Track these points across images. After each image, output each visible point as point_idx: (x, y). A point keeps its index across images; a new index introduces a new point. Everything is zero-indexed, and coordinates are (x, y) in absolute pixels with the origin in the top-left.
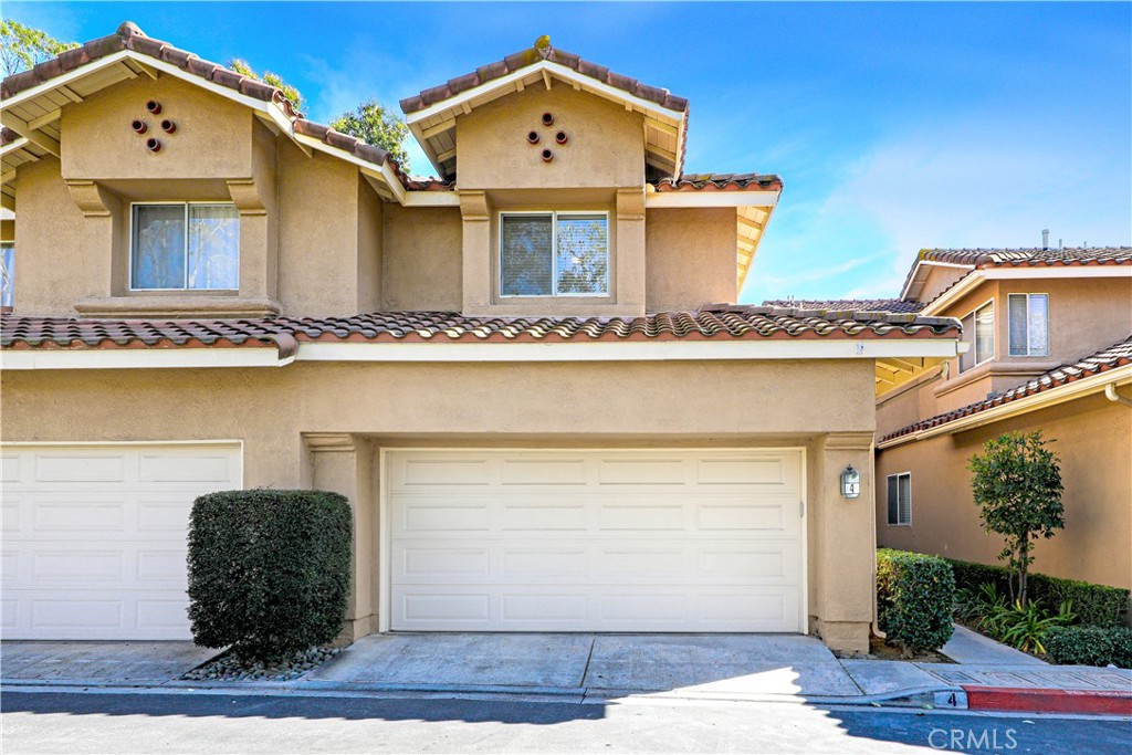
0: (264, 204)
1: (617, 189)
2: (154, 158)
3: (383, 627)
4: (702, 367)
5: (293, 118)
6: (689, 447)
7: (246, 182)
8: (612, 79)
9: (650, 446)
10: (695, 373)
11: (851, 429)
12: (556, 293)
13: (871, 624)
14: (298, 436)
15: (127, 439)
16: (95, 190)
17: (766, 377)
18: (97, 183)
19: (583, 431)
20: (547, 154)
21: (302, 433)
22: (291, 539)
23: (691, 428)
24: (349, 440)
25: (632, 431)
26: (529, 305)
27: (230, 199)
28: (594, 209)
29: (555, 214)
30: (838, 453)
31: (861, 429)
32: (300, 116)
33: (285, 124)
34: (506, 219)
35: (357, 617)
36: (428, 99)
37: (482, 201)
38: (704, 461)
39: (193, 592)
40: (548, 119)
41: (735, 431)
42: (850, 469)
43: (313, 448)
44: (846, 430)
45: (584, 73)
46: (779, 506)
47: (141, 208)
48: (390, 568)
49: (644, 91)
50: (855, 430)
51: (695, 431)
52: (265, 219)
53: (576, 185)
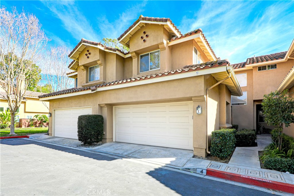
0: (102, 63)
1: (158, 44)
2: (88, 59)
3: (114, 140)
4: (162, 83)
5: (104, 47)
6: (166, 102)
7: (99, 60)
8: (153, 20)
9: (158, 103)
10: (160, 85)
11: (197, 95)
12: (150, 70)
13: (206, 149)
14: (98, 105)
15: (80, 107)
16: (83, 67)
17: (176, 84)
18: (83, 65)
19: (139, 101)
20: (144, 40)
21: (99, 104)
22: (88, 123)
23: (159, 98)
24: (105, 105)
25: (147, 100)
26: (145, 74)
27: (98, 64)
28: (157, 50)
29: (149, 53)
30: (197, 102)
31: (200, 95)
32: (105, 46)
33: (102, 48)
34: (141, 56)
35: (107, 138)
36: (122, 36)
37: (134, 54)
38: (170, 106)
39: (78, 132)
40: (144, 33)
41: (169, 98)
42: (199, 106)
43: (101, 107)
44: (196, 96)
45: (147, 21)
46: (188, 117)
47: (91, 68)
48: (116, 129)
49: (159, 20)
50: (198, 95)
51: (160, 99)
52: (103, 66)
53: (150, 46)
